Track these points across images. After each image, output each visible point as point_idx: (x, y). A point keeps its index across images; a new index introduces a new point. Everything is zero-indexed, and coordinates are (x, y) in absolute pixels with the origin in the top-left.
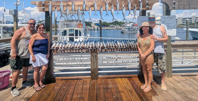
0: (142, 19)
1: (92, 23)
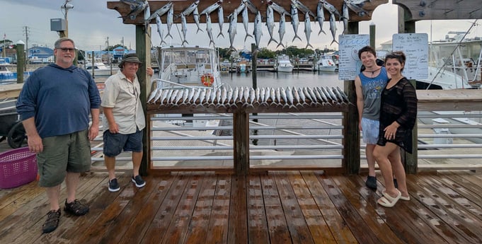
0: (349, 42)
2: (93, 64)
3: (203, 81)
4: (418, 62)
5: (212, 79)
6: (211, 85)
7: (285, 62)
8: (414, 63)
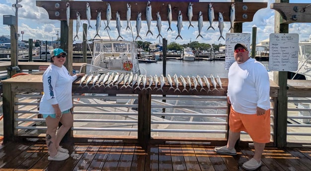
0: (234, 38)
1: (151, 44)
2: (46, 50)
3: (124, 67)
4: (290, 58)
5: (131, 65)
6: (130, 70)
7: (188, 54)
8: (286, 58)
